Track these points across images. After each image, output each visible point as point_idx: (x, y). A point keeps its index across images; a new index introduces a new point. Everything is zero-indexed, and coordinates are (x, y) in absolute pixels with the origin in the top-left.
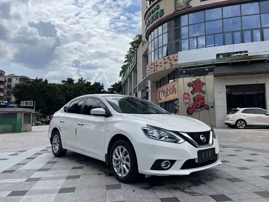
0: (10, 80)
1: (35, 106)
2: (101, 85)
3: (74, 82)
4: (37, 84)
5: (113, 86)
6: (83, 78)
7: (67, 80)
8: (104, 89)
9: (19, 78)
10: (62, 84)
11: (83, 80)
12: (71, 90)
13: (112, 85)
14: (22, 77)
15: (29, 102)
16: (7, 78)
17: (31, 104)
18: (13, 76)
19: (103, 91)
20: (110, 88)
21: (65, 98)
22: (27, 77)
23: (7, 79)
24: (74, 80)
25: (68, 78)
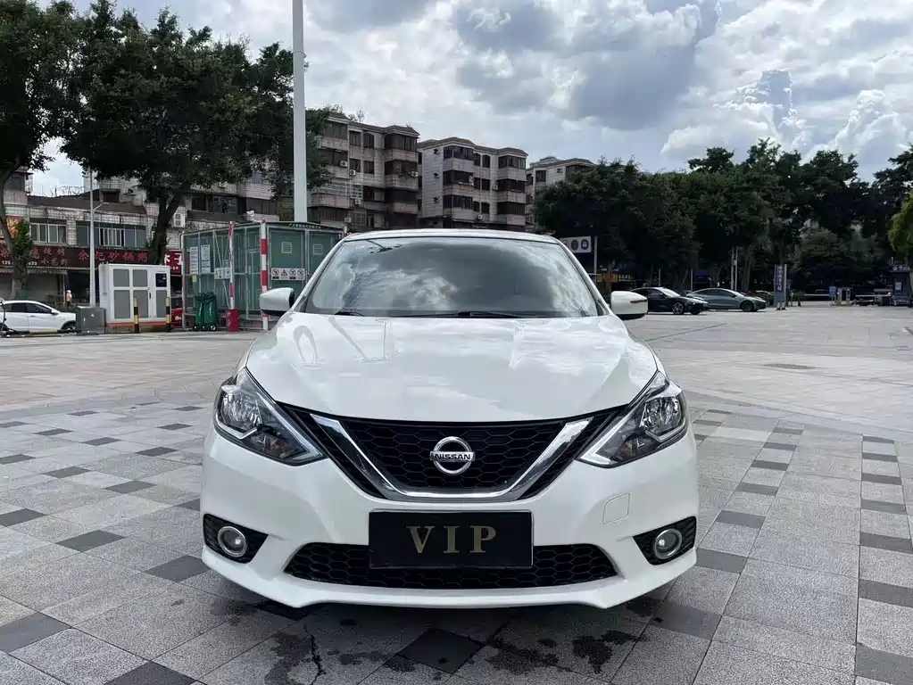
0: (542, 176)
1: (596, 253)
2: (846, 160)
3: (730, 159)
4: (601, 181)
5: (901, 159)
6: (769, 143)
7: (707, 157)
8: (856, 174)
9: (564, 167)
10: (689, 171)
11: (769, 147)
12: (716, 193)
13: (895, 157)
14: (572, 163)
15: (579, 239)
16: (535, 170)
17: (585, 245)
18: (551, 162)
19: (852, 184)
20: (889, 171)
21: (695, 222)
22: (588, 161)
23: (534, 175)
24: (731, 155)
25: (709, 150)
